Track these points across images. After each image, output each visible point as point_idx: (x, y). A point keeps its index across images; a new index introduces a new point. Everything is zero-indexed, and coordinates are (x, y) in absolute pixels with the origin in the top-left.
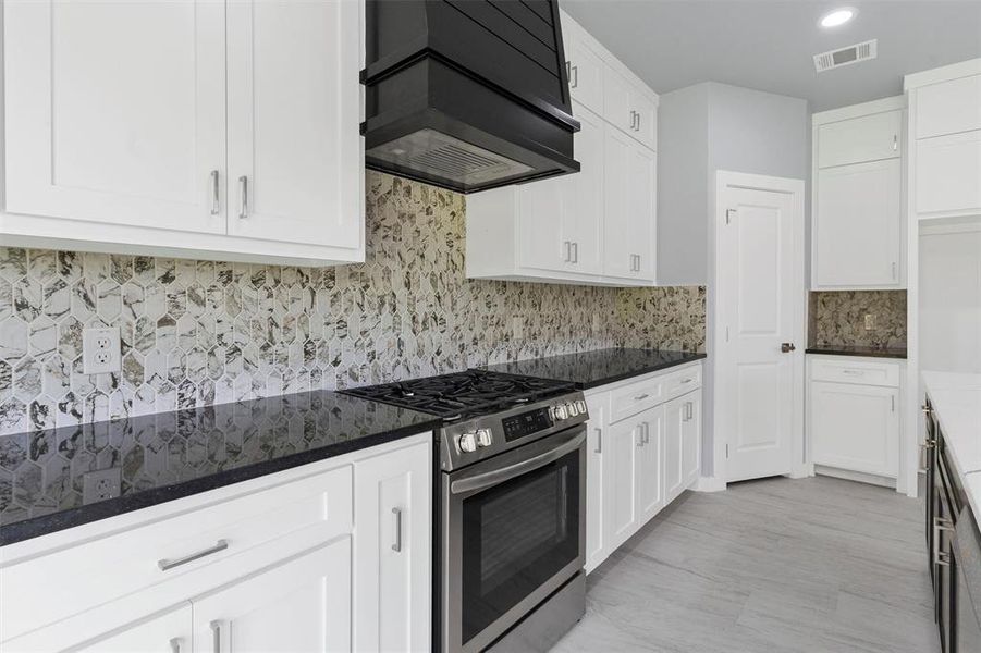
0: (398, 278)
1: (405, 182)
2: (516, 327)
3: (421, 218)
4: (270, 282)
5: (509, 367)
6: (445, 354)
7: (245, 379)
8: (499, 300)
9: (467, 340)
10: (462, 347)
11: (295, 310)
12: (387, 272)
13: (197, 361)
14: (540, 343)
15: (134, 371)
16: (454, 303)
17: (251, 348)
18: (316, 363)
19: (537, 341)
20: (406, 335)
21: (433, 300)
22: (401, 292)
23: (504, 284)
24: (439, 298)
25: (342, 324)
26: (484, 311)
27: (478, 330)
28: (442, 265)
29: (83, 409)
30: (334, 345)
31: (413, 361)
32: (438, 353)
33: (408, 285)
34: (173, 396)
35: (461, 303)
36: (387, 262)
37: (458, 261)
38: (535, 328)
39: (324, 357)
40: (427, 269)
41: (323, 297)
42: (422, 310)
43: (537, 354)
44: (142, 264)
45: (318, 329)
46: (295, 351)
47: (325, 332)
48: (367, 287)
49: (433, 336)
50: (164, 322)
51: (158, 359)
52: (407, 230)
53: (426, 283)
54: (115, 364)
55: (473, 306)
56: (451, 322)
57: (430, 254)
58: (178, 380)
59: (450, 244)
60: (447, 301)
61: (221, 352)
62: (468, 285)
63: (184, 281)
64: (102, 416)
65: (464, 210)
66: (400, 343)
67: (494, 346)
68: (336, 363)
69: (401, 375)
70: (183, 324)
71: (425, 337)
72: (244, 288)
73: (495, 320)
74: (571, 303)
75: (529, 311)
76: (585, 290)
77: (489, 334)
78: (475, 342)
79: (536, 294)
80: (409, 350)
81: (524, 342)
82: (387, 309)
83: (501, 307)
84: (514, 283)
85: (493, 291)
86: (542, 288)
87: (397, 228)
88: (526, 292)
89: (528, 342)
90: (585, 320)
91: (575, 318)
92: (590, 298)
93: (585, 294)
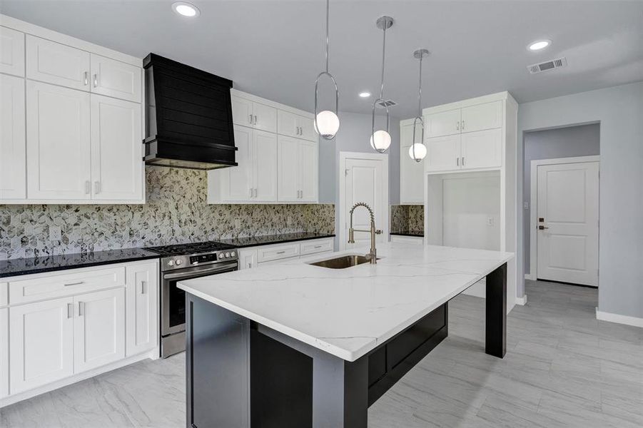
0: (172, 206)
1: (175, 169)
2: (237, 223)
3: (184, 182)
4: (115, 210)
5: (233, 241)
6: (196, 235)
7: (106, 243)
8: (227, 213)
9: (209, 229)
10: (206, 232)
11: (126, 219)
12: (167, 204)
13: (87, 237)
14: (252, 231)
15: (66, 240)
16: (201, 215)
17: (108, 232)
18: (135, 238)
19: (250, 229)
20: (176, 227)
21: (189, 213)
22: (174, 212)
23: (230, 206)
24: (193, 213)
25: (145, 224)
26: (218, 217)
27: (214, 225)
28: (195, 199)
29: (50, 251)
30: (142, 232)
31: (179, 238)
32: (192, 235)
33: (177, 208)
34: (79, 248)
35: (204, 215)
36: (167, 200)
37: (203, 198)
38: (249, 224)
39: (138, 236)
40: (187, 201)
41: (137, 215)
42: (184, 218)
43: (250, 235)
44: (68, 207)
45: (135, 225)
46: (125, 234)
47: (139, 227)
48: (157, 210)
49: (191, 227)
50: (76, 224)
51: (74, 236)
52: (177, 188)
53: (186, 208)
54: (60, 238)
55: (212, 215)
56: (199, 222)
57: (188, 196)
58: (81, 243)
59: (199, 191)
60: (197, 214)
61: (96, 234)
62: (209, 207)
63: (82, 212)
64: (55, 254)
65: (206, 177)
66: (173, 231)
67: (224, 231)
68: (143, 238)
69: (174, 242)
70: (82, 226)
71: (186, 228)
72: (105, 213)
73: (224, 221)
74: (272, 212)
75: (245, 216)
76: (282, 206)
77: (221, 226)
78: (213, 230)
79: (250, 209)
80: (178, 233)
81: (242, 230)
82: (167, 218)
83: (227, 216)
84: (236, 205)
85: (223, 209)
86: (253, 206)
87: (171, 187)
88: (243, 208)
89: (245, 230)
90: (282, 219)
91: (275, 219)
92: (285, 210)
93: (283, 208)
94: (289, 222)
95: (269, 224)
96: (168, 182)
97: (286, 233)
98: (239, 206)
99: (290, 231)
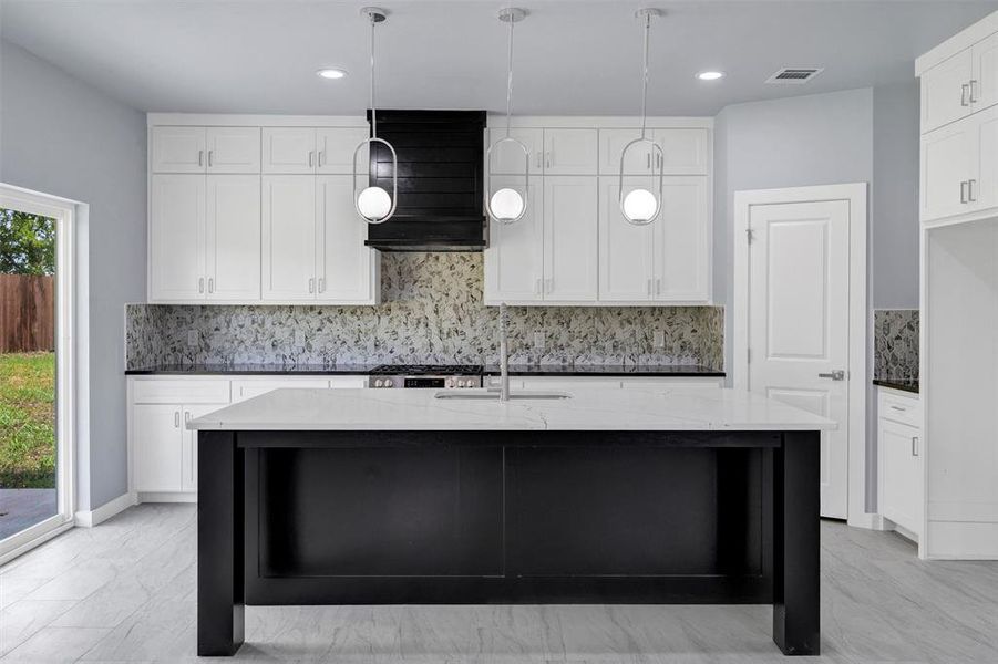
0: (430, 308)
1: (435, 255)
2: (538, 339)
3: (446, 273)
4: (359, 313)
5: (530, 368)
6: (465, 353)
7: (348, 355)
8: (520, 321)
9: (485, 346)
10: (481, 351)
11: (371, 326)
12: (422, 306)
13: (330, 345)
14: (569, 353)
15: (309, 347)
16: (473, 323)
17: (351, 341)
18: (381, 351)
19: (566, 351)
20: (435, 340)
21: (454, 320)
22: (432, 317)
23: (525, 309)
24: (460, 319)
25: (395, 333)
27: (496, 340)
28: (463, 299)
30: (390, 344)
31: (439, 356)
32: (459, 352)
33: (436, 312)
35: (479, 323)
36: (423, 300)
37: (477, 296)
38: (563, 340)
39: (385, 348)
40: (451, 302)
41: (385, 320)
42: (446, 326)
43: (564, 360)
44: (312, 309)
45: (382, 335)
46: (370, 344)
47: (386, 337)
48: (409, 314)
49: (455, 342)
50: (319, 330)
52: (436, 281)
53: (450, 312)
54: (304, 344)
55: (492, 323)
56: (470, 333)
57: (453, 293)
59: (470, 286)
60: (467, 320)
61: (339, 342)
62: (487, 311)
65: (482, 261)
66: (431, 345)
68: (391, 352)
70: (325, 331)
71: (449, 343)
72: (348, 316)
73: (514, 334)
74: (614, 323)
75: (554, 328)
76: (640, 310)
78: (493, 347)
79: (564, 315)
80: (437, 349)
81: (547, 352)
82: (422, 325)
83: (519, 324)
84: (536, 308)
85: (512, 314)
86: (572, 309)
87: (429, 281)
88: (550, 313)
89: (553, 351)
90: (639, 336)
91: (622, 334)
92: (648, 317)
93: (641, 313)
94: (658, 341)
95: (608, 345)
96: (424, 274)
97: (650, 363)
98: (543, 310)
99: (660, 362)
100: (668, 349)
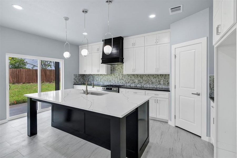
0: (118, 75)
1: (119, 65)
2: (136, 81)
3: (121, 68)
5: (135, 87)
6: (124, 83)
8: (133, 77)
9: (127, 82)
10: (126, 83)
16: (125, 77)
19: (142, 83)
21: (122, 77)
22: (118, 76)
23: (134, 75)
25: (113, 79)
26: (130, 78)
27: (129, 81)
33: (119, 75)
35: (126, 77)
38: (141, 81)
40: (121, 74)
42: (120, 78)
43: (142, 85)
49: (122, 81)
52: (119, 70)
53: (121, 75)
55: (128, 78)
56: (124, 79)
58: (103, 82)
60: (124, 77)
63: (103, 75)
67: (132, 83)
69: (118, 85)
71: (121, 81)
73: (132, 80)
74: (152, 78)
75: (139, 79)
76: (158, 75)
77: (131, 81)
78: (128, 82)
79: (141, 76)
80: (119, 82)
81: (138, 84)
82: (117, 78)
83: (133, 78)
84: (136, 75)
85: (132, 76)
86: (143, 75)
87: (118, 70)
88: (139, 76)
89: (140, 83)
90: (157, 81)
91: (154, 80)
92: (160, 77)
93: (158, 76)
94: (162, 82)
95: (151, 83)
96: (117, 68)
97: (160, 87)
98: (137, 75)
99: (162, 87)
100: (164, 84)
